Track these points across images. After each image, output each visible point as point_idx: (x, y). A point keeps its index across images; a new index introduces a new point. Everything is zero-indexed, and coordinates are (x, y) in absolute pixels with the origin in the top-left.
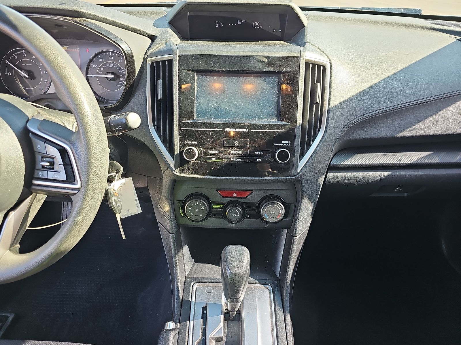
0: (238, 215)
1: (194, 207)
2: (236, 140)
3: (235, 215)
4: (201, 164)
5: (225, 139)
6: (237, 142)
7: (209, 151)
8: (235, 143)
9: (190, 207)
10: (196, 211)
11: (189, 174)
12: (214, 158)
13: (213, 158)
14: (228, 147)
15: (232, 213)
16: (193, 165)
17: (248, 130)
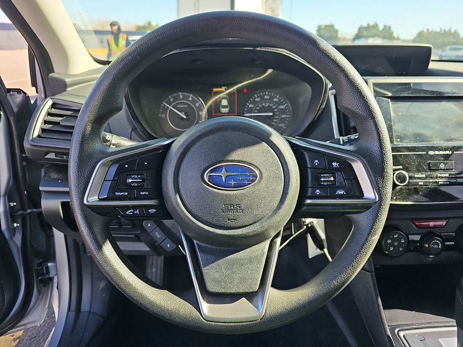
0: (440, 247)
1: (394, 240)
2: (441, 163)
3: (436, 246)
4: (409, 189)
5: (429, 161)
6: (442, 165)
7: (416, 176)
8: (441, 165)
9: (389, 240)
10: (396, 244)
11: (396, 201)
12: (422, 182)
13: (420, 182)
14: (434, 170)
15: (433, 245)
16: (399, 191)
17: (451, 152)
